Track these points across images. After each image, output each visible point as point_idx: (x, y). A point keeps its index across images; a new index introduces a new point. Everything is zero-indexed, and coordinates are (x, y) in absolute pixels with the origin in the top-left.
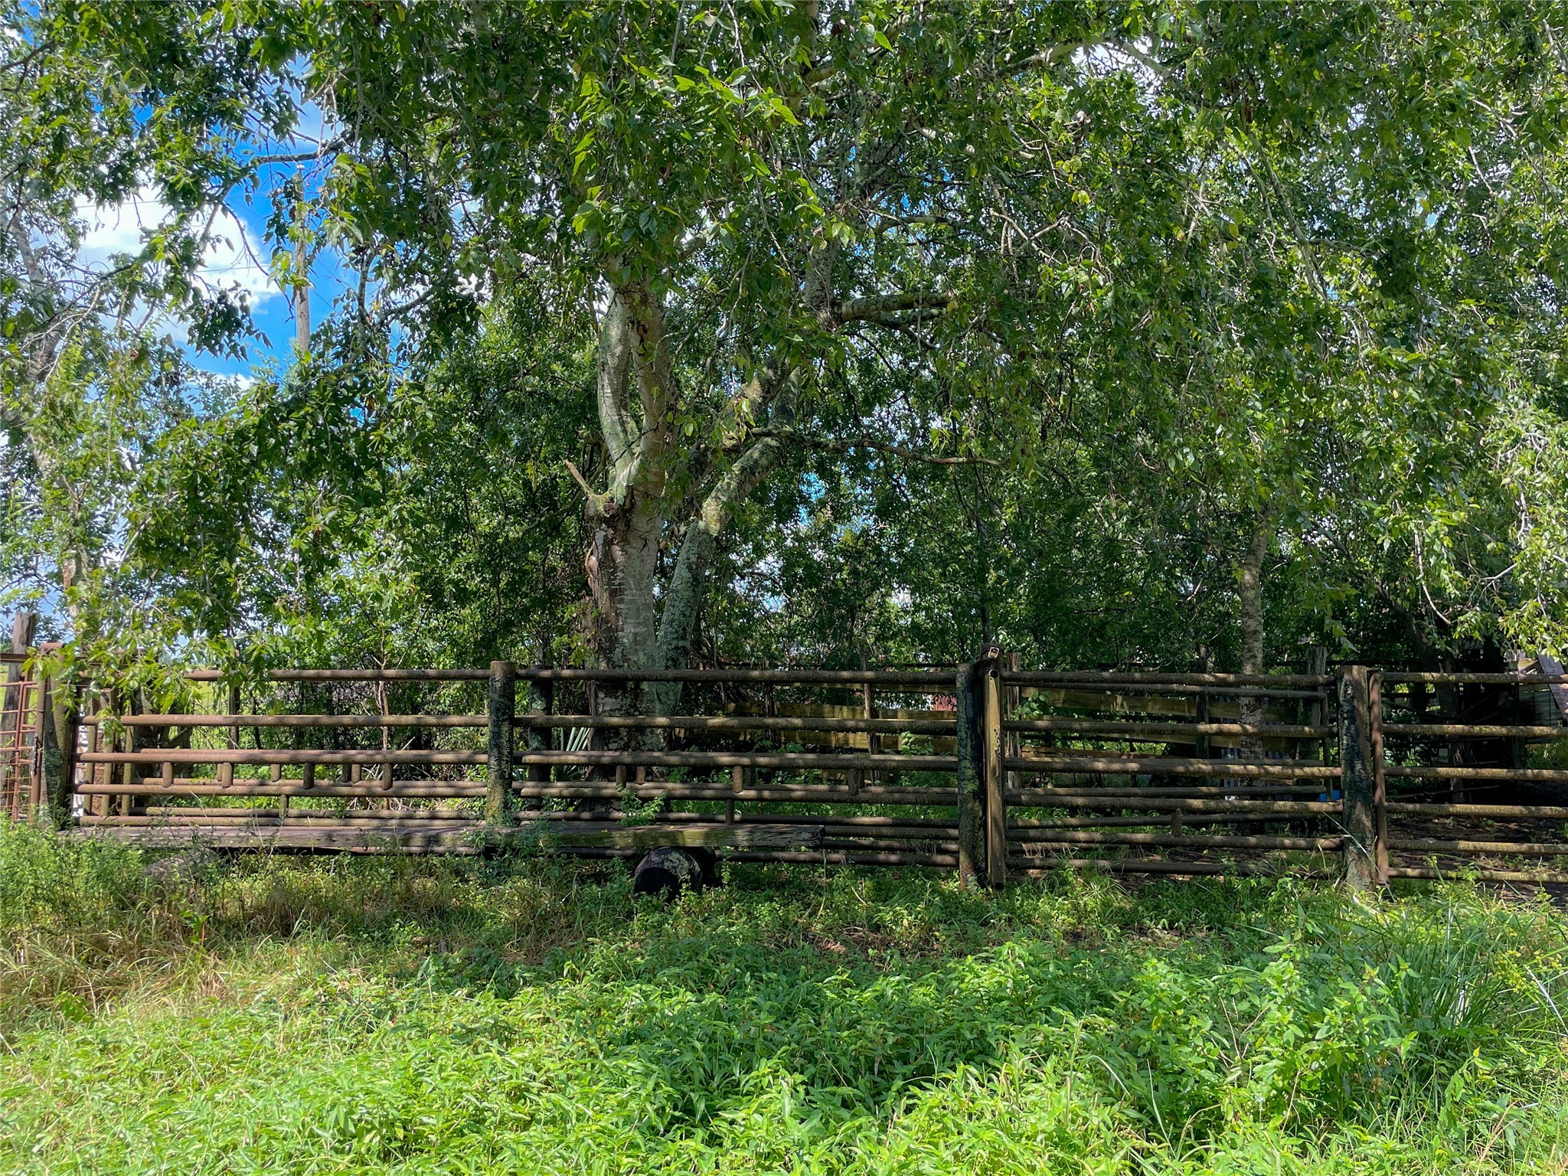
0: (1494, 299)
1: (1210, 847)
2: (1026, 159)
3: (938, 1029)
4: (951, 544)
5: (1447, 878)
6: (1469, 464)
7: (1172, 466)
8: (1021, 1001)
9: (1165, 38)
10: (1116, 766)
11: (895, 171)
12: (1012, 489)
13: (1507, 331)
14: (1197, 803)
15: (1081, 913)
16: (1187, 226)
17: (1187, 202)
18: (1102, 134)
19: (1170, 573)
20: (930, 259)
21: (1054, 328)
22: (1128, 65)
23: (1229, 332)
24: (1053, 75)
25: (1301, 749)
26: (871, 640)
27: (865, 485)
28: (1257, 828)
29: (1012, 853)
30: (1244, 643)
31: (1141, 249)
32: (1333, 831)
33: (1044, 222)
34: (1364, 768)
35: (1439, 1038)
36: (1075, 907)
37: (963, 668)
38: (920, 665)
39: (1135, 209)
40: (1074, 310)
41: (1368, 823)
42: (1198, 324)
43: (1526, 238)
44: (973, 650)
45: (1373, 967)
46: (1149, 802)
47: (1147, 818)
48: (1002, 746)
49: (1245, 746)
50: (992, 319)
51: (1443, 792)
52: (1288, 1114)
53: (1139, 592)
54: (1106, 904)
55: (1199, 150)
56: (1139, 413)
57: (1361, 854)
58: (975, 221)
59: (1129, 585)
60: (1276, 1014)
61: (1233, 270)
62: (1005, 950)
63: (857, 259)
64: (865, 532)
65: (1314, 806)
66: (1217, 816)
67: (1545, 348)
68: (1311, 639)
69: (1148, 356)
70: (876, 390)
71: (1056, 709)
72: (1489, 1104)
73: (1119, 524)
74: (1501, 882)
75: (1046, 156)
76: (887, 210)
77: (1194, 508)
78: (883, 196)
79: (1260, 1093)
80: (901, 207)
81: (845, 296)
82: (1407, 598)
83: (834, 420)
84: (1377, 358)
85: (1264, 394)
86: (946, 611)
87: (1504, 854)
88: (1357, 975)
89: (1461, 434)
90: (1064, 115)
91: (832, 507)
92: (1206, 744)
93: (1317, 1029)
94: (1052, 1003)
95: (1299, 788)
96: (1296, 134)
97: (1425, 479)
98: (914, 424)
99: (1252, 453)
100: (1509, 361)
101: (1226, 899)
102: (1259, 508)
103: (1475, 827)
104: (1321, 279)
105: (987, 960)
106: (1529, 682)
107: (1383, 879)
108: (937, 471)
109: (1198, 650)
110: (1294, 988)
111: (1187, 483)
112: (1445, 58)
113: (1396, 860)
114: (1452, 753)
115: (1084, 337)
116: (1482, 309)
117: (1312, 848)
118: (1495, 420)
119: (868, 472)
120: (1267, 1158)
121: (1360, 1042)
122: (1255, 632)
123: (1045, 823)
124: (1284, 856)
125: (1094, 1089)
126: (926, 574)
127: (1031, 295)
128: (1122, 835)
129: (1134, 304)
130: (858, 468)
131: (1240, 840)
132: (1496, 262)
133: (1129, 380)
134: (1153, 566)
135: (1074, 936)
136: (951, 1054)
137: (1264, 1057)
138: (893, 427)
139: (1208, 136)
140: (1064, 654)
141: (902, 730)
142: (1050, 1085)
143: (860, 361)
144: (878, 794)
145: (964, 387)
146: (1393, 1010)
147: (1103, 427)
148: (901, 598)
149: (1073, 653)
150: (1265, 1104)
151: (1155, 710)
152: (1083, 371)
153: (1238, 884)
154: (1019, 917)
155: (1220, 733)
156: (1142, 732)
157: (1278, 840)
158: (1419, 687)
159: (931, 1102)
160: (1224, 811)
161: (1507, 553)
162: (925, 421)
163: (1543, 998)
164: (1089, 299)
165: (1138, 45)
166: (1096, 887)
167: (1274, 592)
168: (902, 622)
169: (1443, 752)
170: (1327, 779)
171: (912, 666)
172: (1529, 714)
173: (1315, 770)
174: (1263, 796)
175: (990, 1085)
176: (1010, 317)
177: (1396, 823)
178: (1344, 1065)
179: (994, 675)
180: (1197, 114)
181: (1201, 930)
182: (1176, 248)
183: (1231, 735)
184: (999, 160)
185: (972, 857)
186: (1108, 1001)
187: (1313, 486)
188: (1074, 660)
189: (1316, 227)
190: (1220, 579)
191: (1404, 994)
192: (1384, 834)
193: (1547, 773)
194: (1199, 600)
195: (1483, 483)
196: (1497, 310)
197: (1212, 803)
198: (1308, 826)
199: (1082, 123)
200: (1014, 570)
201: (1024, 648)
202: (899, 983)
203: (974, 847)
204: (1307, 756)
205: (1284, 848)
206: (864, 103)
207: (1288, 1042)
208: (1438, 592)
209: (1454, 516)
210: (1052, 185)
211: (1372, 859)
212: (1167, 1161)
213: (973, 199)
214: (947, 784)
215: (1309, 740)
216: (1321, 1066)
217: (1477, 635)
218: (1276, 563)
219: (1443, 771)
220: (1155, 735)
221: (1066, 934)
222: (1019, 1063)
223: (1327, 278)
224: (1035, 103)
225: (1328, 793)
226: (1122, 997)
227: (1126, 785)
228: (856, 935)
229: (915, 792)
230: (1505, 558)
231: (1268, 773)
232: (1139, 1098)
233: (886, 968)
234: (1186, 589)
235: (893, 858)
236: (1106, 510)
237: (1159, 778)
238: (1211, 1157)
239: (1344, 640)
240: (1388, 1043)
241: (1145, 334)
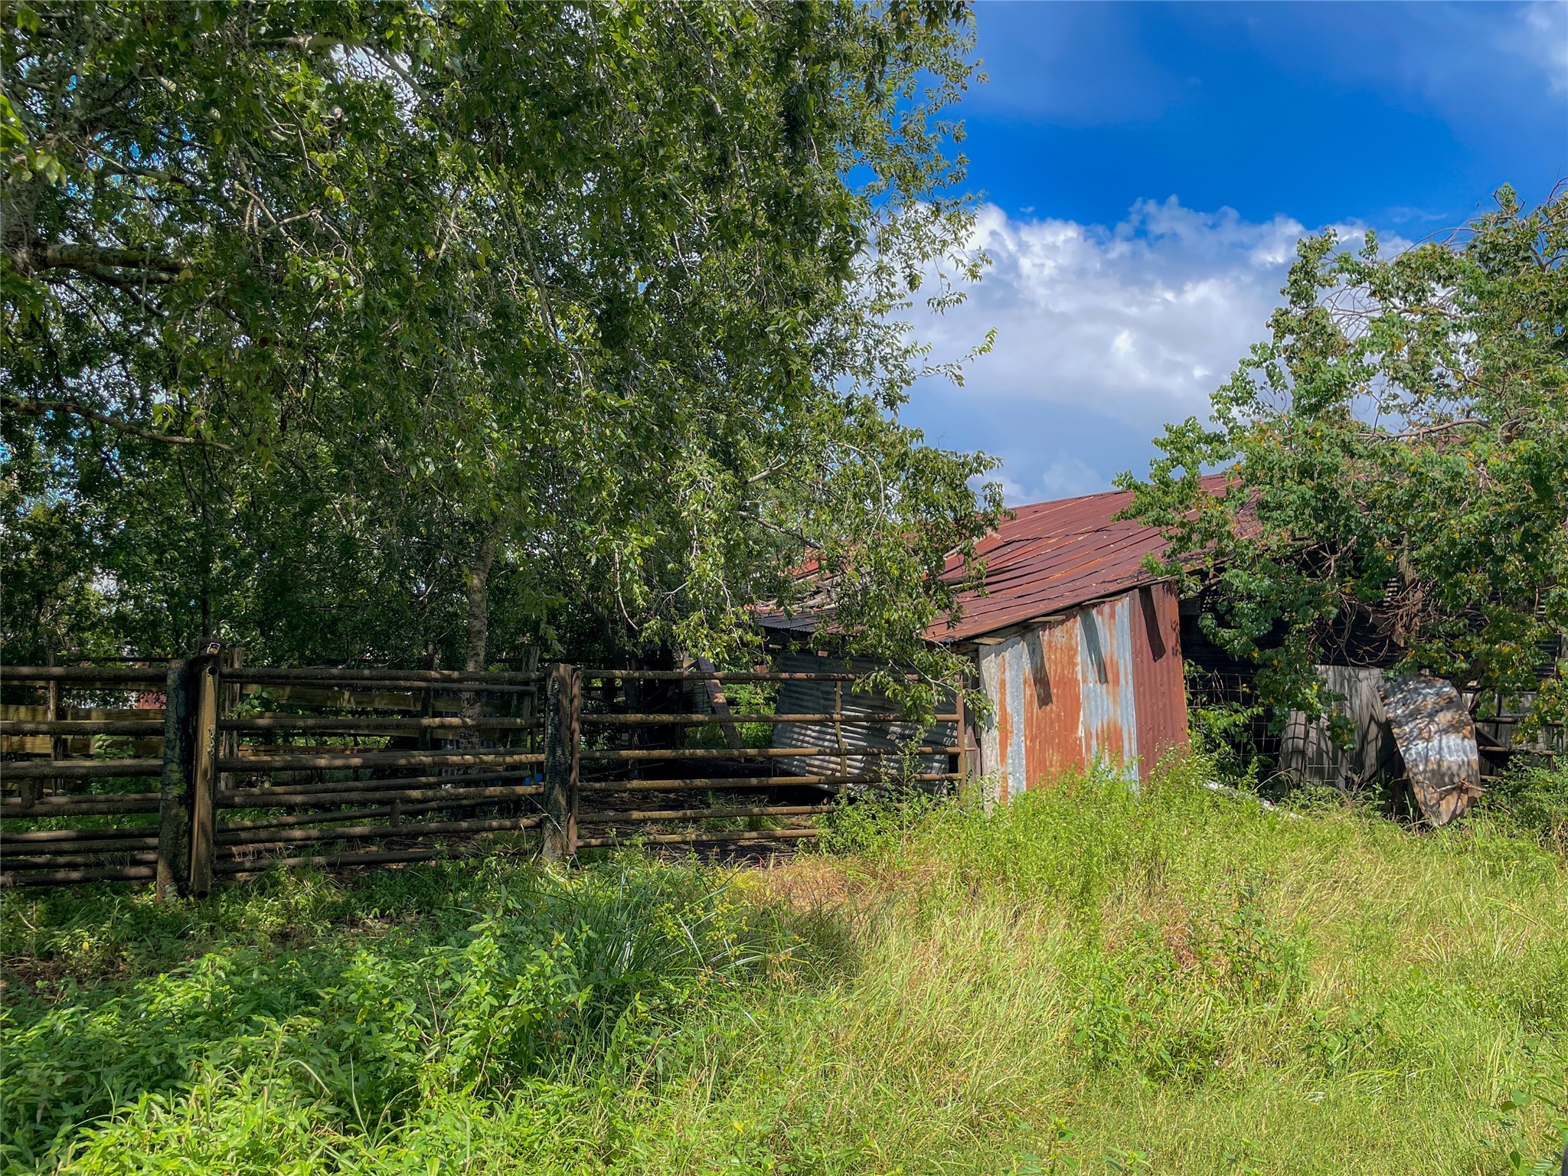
0: (683, 363)
1: (425, 834)
2: (277, 140)
3: (119, 1060)
4: (170, 528)
5: (621, 845)
6: (659, 497)
7: (414, 474)
8: (218, 1015)
9: (425, 63)
10: (339, 762)
11: (124, 114)
12: (245, 477)
13: (692, 391)
14: (416, 794)
15: (290, 912)
16: (438, 247)
17: (439, 224)
18: (359, 136)
19: (404, 574)
20: (161, 219)
21: (300, 318)
22: (387, 77)
23: (472, 355)
24: (311, 66)
25: (511, 738)
26: (62, 630)
27: (65, 454)
28: (469, 812)
29: (220, 857)
30: (469, 642)
31: (394, 257)
32: (534, 811)
33: (294, 210)
34: (563, 754)
35: (608, 986)
36: (286, 907)
37: (177, 665)
38: (124, 660)
39: (389, 218)
40: (321, 304)
41: (563, 801)
42: (444, 341)
43: (710, 319)
44: (188, 644)
45: (561, 932)
46: (370, 795)
47: (367, 811)
48: (216, 748)
49: (464, 738)
50: (232, 297)
51: (622, 769)
52: (479, 1079)
53: (373, 591)
54: (318, 901)
55: (452, 177)
56: (383, 417)
57: (555, 829)
58: (217, 190)
59: (363, 583)
60: (476, 987)
61: (477, 297)
62: (204, 963)
63: (70, 200)
64: (62, 508)
65: (520, 790)
66: (433, 804)
67: (717, 410)
68: (526, 639)
69: (395, 363)
70: (86, 350)
71: (280, 706)
72: (644, 1038)
73: (358, 523)
74: (661, 844)
75: (299, 142)
76: (112, 154)
77: (431, 513)
78: (107, 138)
79: (455, 1064)
80: (130, 156)
81: (52, 238)
82: (607, 607)
83: (29, 375)
84: (595, 399)
85: (501, 415)
86: (160, 601)
87: (664, 820)
88: (547, 942)
89: (654, 472)
90: (321, 106)
91: (20, 476)
92: (428, 736)
93: (510, 996)
94: (253, 1011)
95: (507, 774)
96: (540, 186)
97: (626, 508)
98: (132, 395)
99: (487, 469)
100: (691, 416)
101: (437, 882)
102: (490, 520)
103: (644, 799)
104: (553, 320)
105: (182, 976)
106: (691, 678)
107: (572, 849)
108: (158, 449)
109: (426, 648)
110: (493, 962)
111: (426, 488)
112: (661, 152)
113: (583, 832)
114: (632, 737)
115: (330, 333)
116: (674, 370)
117: (515, 827)
118: (679, 463)
119: (71, 441)
120: (458, 1125)
121: (545, 1003)
122: (480, 632)
123: (259, 823)
124: (491, 836)
125: (292, 1092)
126: (137, 560)
127: (278, 280)
128: (340, 830)
129: (384, 311)
130: (57, 435)
131: (453, 825)
132: (686, 332)
133: (374, 382)
134: (388, 566)
135: (282, 937)
136: (133, 1084)
137: (461, 1030)
138: (105, 394)
139: (462, 167)
140: (292, 650)
141: (95, 733)
142: (245, 1098)
143: (67, 315)
144: (59, 806)
145: (194, 363)
146: (574, 968)
147: (346, 425)
148: (103, 584)
149: (301, 647)
150: (459, 1074)
151: (381, 704)
152: (328, 369)
153: (448, 868)
154: (223, 925)
155: (442, 726)
156: (368, 727)
157: (487, 823)
158: (609, 682)
159: (106, 1142)
160: (441, 799)
161: (681, 572)
162: (146, 393)
163: (688, 940)
164: (338, 298)
165: (398, 60)
166: (308, 884)
167: (498, 595)
168: (104, 611)
169: (625, 736)
170: (532, 764)
171: (114, 660)
172: (688, 704)
173: (523, 757)
174: (476, 783)
175: (178, 1111)
176: (252, 300)
177: (585, 800)
178: (530, 1025)
179: (213, 672)
180: (454, 144)
181: (410, 915)
182: (427, 266)
183: (451, 727)
184: (248, 134)
185: (173, 866)
186: (312, 999)
187: (536, 502)
188: (302, 656)
189: (550, 273)
190: (451, 581)
191: (584, 952)
192: (575, 811)
193: (700, 752)
194: (430, 601)
195: (668, 514)
196: (685, 372)
197: (430, 793)
198: (513, 807)
199: (340, 120)
200: (243, 561)
201: (249, 643)
202: (73, 1015)
203: (175, 856)
204: (517, 744)
205: (491, 829)
206: (91, 31)
207: (484, 1013)
208: (630, 602)
209: (646, 540)
210: (305, 174)
211: (564, 833)
212: (363, 1151)
213: (215, 166)
214: (149, 789)
215: (519, 730)
216: (511, 1029)
217: (656, 639)
218: (501, 569)
219: (624, 753)
220: (381, 729)
221: (273, 936)
222: (213, 1080)
223: (558, 321)
224: (290, 86)
225: (532, 776)
226: (328, 993)
227: (347, 779)
228: (21, 966)
229: (107, 801)
230: (679, 576)
231: (482, 762)
232: (339, 1092)
233: (58, 1000)
234: (418, 588)
235: (75, 875)
236: (345, 508)
237: (380, 771)
238: (405, 1137)
239: (555, 642)
240: (569, 998)
241: (393, 342)
